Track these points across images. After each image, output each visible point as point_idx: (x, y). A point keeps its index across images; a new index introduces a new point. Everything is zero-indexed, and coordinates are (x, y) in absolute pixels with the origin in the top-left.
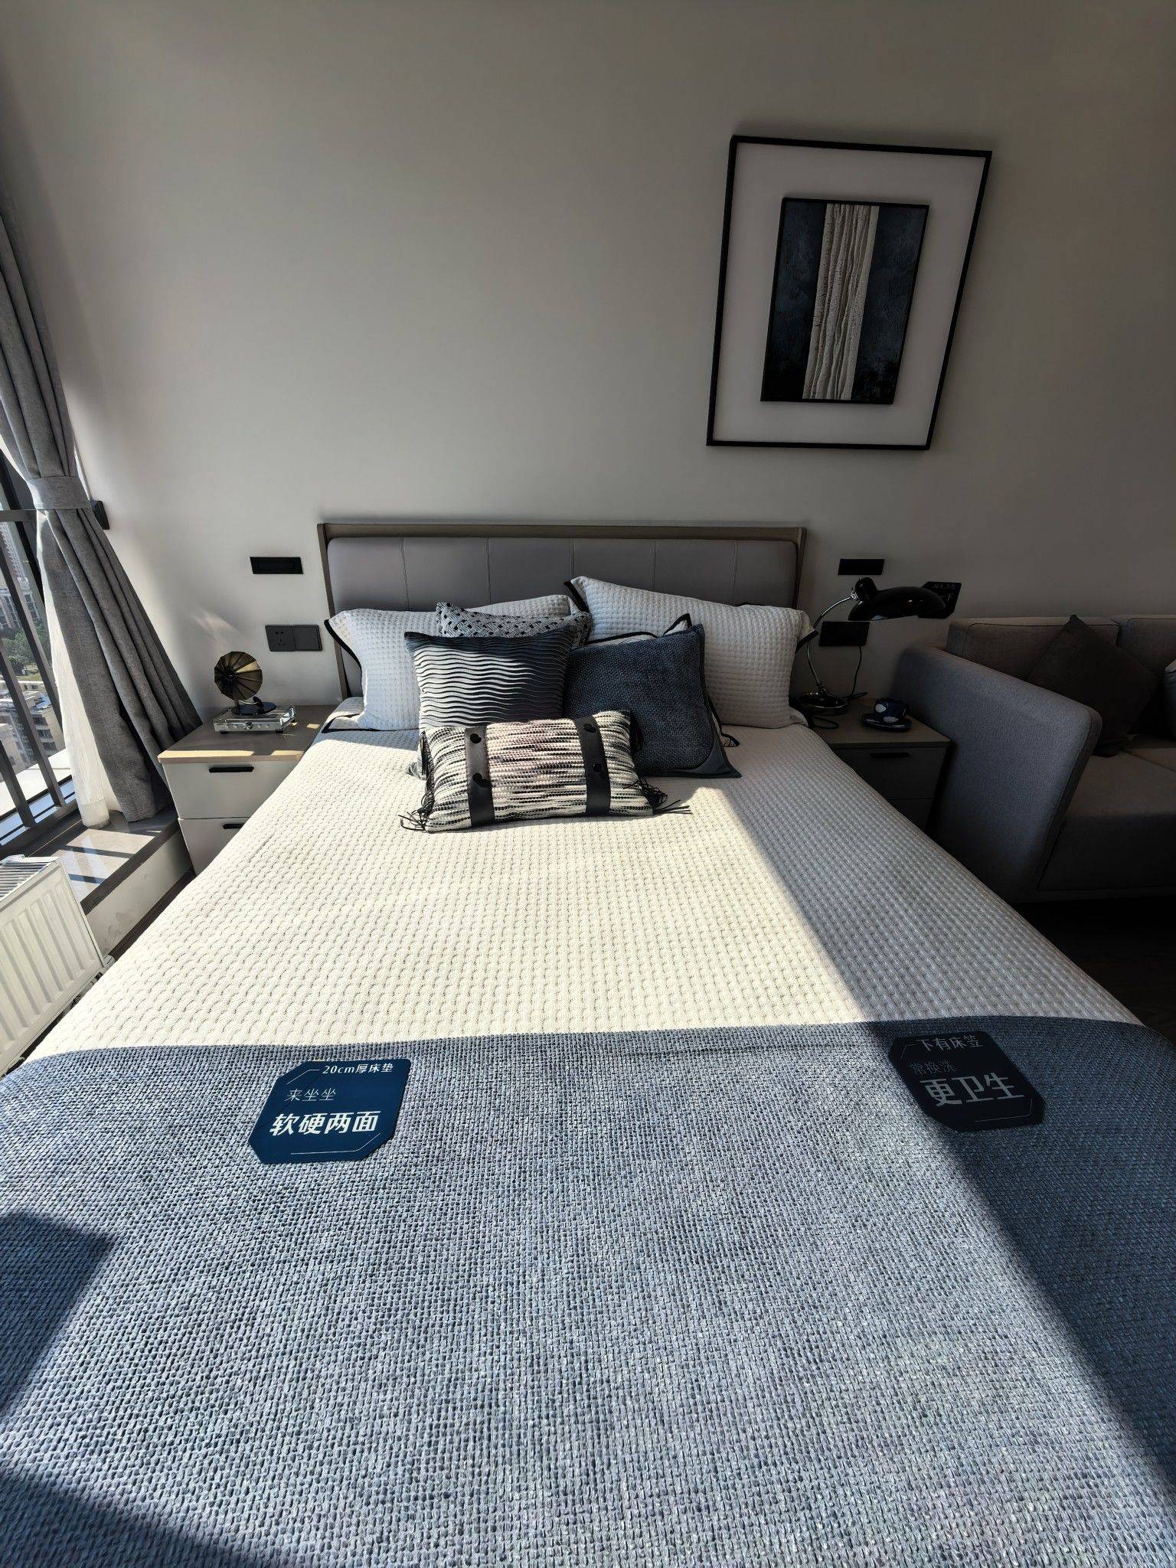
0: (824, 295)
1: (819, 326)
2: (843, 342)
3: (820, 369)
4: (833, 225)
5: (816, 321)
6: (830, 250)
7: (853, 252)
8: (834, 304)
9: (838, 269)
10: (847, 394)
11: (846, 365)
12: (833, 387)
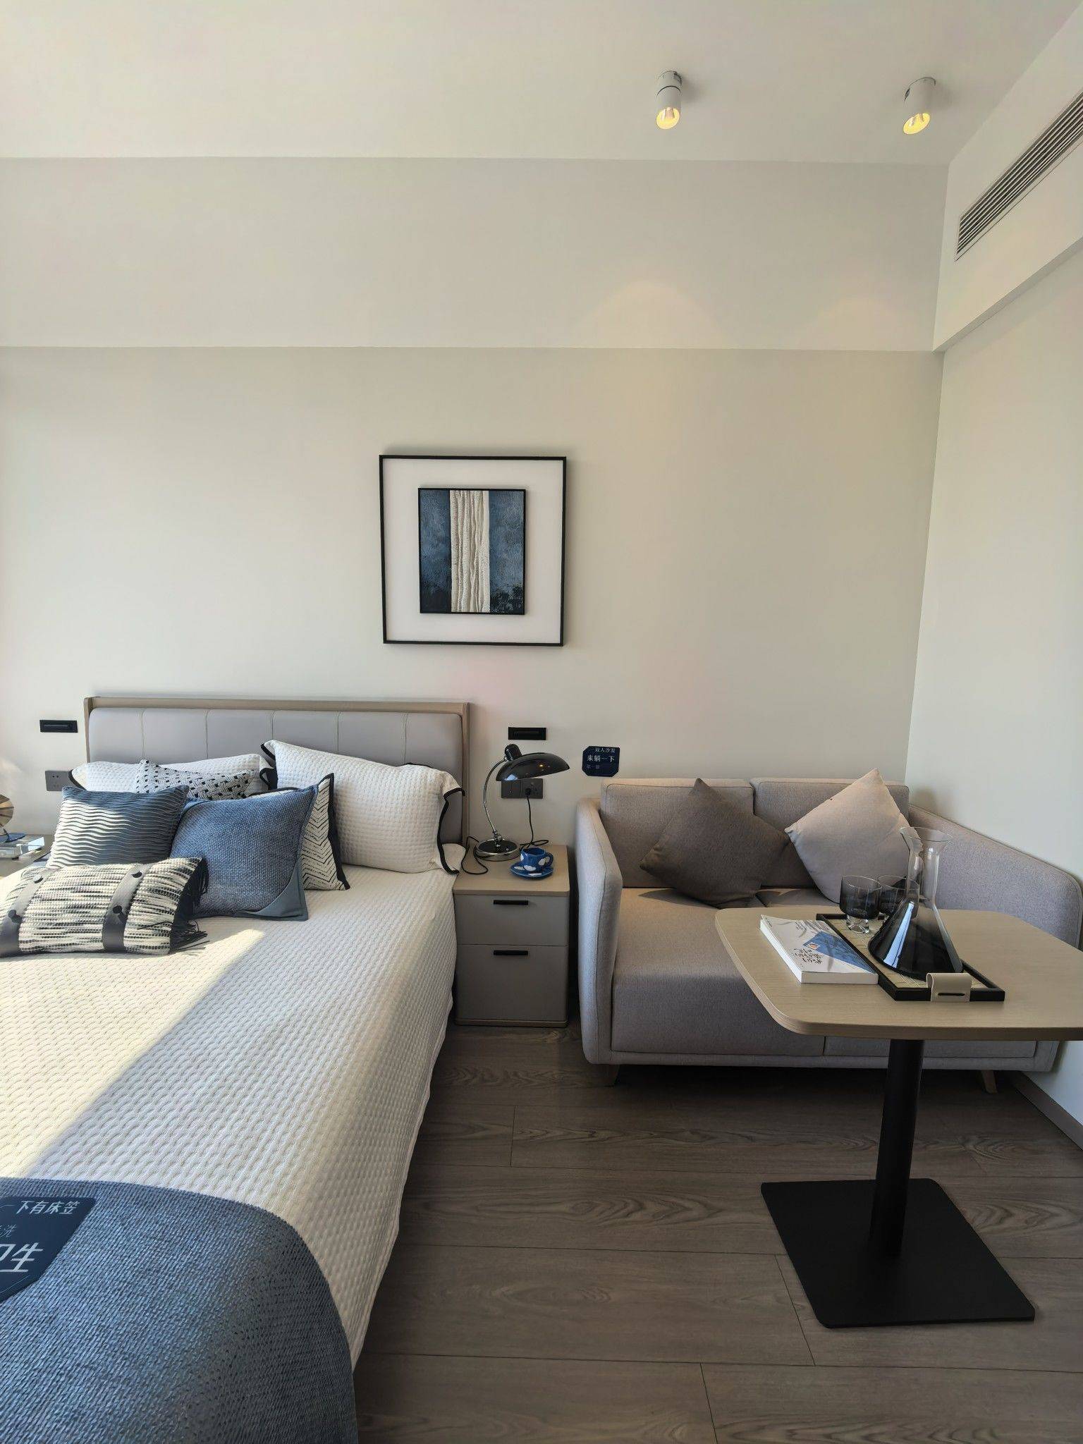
0: (458, 545)
1: (457, 564)
2: (477, 575)
3: (462, 592)
4: (456, 503)
5: (454, 561)
6: (457, 518)
7: (474, 518)
8: (465, 550)
9: (465, 528)
10: (487, 608)
11: (482, 589)
12: (475, 603)
